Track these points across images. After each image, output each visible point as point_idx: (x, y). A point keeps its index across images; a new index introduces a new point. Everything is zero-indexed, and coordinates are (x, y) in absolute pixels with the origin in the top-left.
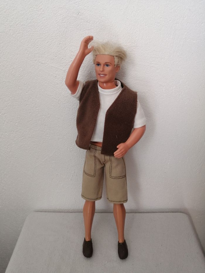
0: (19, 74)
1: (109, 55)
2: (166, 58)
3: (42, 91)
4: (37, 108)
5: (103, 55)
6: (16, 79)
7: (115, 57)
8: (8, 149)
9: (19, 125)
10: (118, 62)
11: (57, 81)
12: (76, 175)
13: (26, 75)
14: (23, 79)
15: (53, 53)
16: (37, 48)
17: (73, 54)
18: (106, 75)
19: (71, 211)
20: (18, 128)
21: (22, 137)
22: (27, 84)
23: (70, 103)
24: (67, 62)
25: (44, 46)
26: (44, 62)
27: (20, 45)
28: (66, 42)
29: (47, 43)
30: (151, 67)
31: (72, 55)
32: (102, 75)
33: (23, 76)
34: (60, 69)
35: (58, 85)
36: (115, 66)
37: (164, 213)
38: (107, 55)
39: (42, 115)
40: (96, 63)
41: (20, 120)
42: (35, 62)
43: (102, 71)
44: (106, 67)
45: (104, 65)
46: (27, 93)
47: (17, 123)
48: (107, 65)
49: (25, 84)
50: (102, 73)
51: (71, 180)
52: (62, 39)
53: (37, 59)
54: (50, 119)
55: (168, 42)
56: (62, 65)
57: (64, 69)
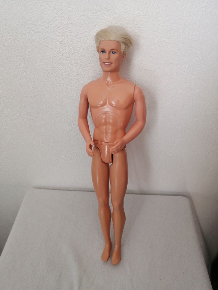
0: (10, 44)
1: (115, 41)
2: (180, 31)
3: (37, 64)
4: (31, 84)
5: (109, 40)
6: (6, 49)
7: (121, 43)
8: (4, 125)
9: (13, 101)
10: (125, 49)
11: (53, 54)
12: (76, 155)
13: (17, 45)
14: (14, 50)
15: (48, 20)
16: (29, 12)
17: (71, 23)
18: (111, 63)
19: (70, 189)
20: (12, 104)
21: (18, 114)
22: (19, 56)
23: (68, 80)
24: (64, 31)
25: (37, 11)
26: (37, 30)
27: (8, 9)
28: (62, 7)
29: (40, 7)
30: (162, 41)
31: (69, 23)
32: (107, 64)
33: (15, 46)
34: (56, 40)
35: (54, 59)
36: (121, 53)
37: (166, 196)
38: (113, 40)
39: (38, 91)
40: (100, 51)
41: (14, 96)
42: (27, 30)
43: (108, 59)
44: (111, 54)
45: (109, 53)
46: (20, 66)
47: (11, 99)
48: (113, 53)
49: (17, 56)
50: (107, 62)
51: (71, 159)
52: (58, 2)
53: (29, 27)
54: (46, 96)
55: (184, 11)
56: (59, 35)
57: (60, 40)
